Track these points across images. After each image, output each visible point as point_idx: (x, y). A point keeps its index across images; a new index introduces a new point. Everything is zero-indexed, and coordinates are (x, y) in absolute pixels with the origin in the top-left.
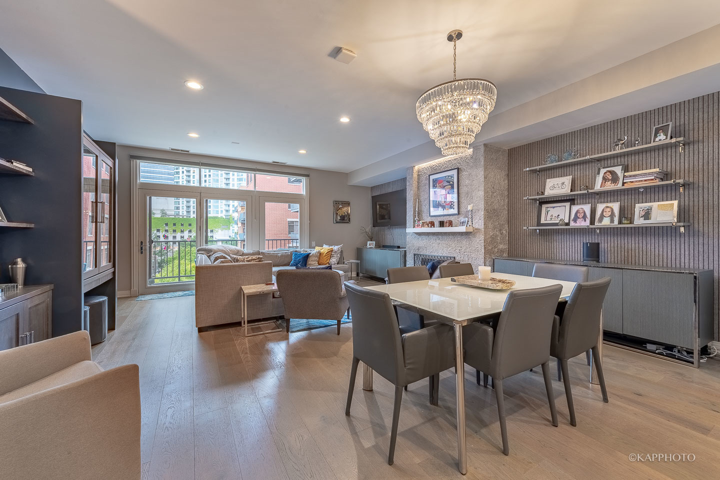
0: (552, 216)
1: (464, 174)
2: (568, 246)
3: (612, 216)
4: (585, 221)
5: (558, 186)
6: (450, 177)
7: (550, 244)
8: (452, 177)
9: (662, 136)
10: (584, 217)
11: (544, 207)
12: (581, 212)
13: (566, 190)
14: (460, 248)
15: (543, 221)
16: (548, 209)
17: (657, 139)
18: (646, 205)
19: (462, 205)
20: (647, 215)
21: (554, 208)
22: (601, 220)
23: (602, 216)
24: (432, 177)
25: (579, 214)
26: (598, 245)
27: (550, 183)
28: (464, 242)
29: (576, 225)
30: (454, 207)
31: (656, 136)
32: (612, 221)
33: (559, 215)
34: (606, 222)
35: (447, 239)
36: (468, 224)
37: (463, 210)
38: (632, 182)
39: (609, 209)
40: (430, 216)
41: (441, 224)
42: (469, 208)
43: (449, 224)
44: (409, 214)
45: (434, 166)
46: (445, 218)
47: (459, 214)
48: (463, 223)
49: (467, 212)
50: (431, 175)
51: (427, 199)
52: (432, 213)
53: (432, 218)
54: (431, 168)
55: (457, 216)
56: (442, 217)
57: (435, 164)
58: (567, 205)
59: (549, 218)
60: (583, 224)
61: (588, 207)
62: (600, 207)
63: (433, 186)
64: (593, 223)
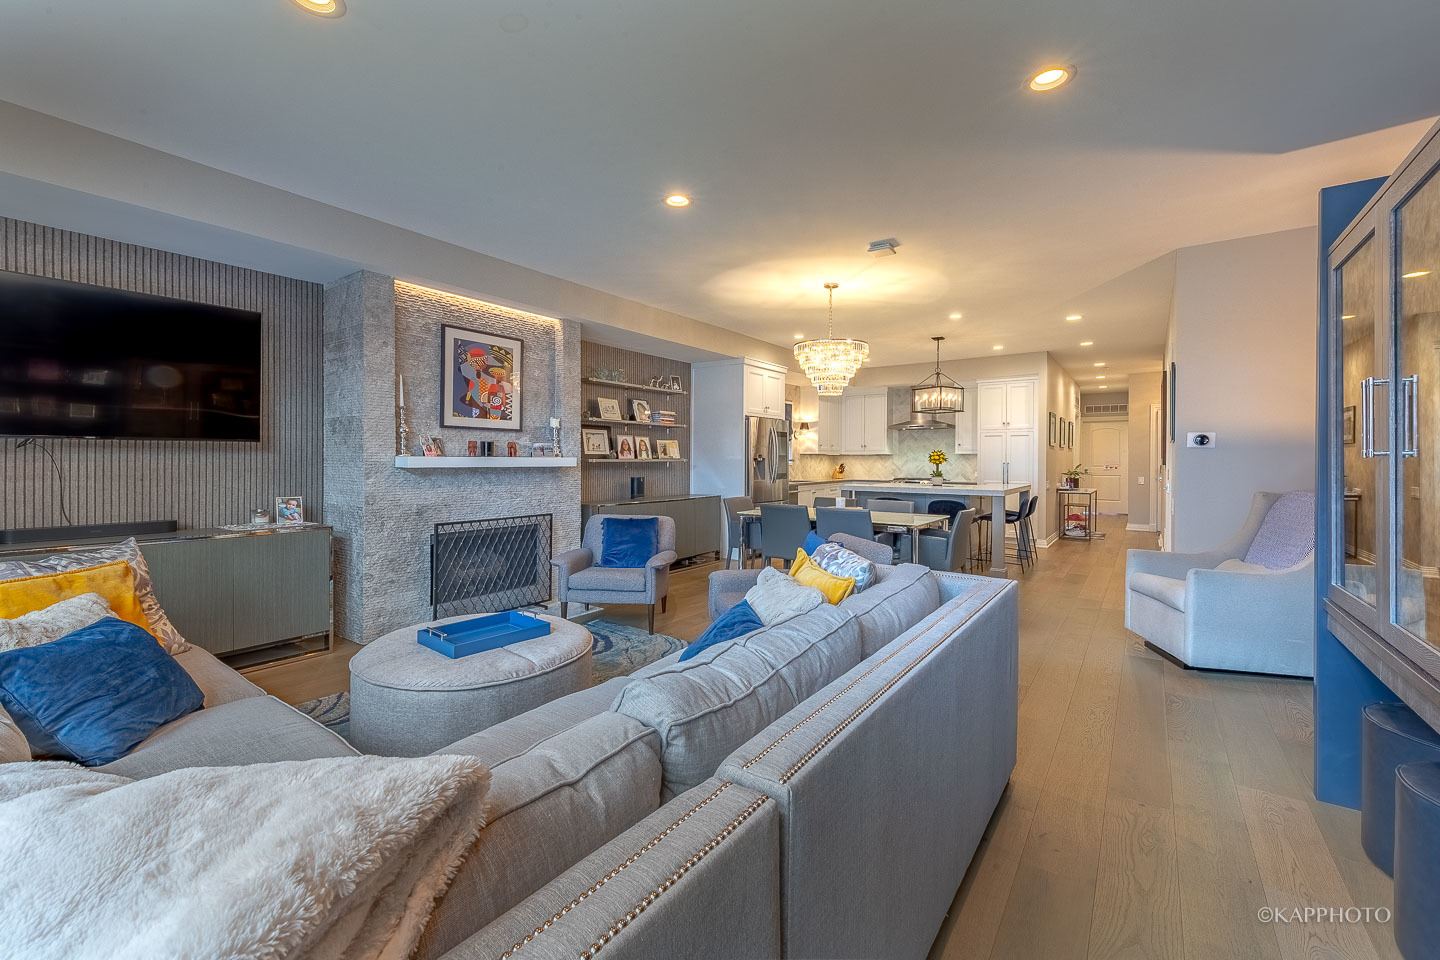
0: (593, 445)
1: (532, 358)
3: (646, 450)
4: (630, 454)
5: (609, 409)
9: (676, 386)
10: (629, 450)
12: (625, 443)
13: (617, 416)
15: (586, 451)
16: (589, 436)
17: (674, 387)
18: (663, 442)
19: (527, 415)
20: (665, 452)
21: (594, 434)
22: (641, 454)
23: (640, 450)
24: (450, 334)
25: (623, 446)
26: (644, 480)
27: (603, 403)
28: (547, 486)
29: (624, 457)
31: (673, 385)
32: (648, 455)
33: (599, 445)
34: (644, 456)
38: (661, 420)
39: (643, 444)
40: (442, 426)
41: (488, 449)
42: (554, 423)
43: (512, 451)
44: (377, 413)
45: (453, 308)
46: (488, 437)
47: (521, 430)
48: (542, 449)
49: (536, 428)
50: (448, 326)
51: (429, 380)
52: (451, 419)
53: (446, 431)
54: (446, 309)
55: (514, 434)
56: (478, 432)
57: (457, 304)
58: (605, 432)
59: (591, 448)
60: (629, 457)
61: (630, 439)
62: (638, 439)
63: (457, 357)
64: (636, 457)
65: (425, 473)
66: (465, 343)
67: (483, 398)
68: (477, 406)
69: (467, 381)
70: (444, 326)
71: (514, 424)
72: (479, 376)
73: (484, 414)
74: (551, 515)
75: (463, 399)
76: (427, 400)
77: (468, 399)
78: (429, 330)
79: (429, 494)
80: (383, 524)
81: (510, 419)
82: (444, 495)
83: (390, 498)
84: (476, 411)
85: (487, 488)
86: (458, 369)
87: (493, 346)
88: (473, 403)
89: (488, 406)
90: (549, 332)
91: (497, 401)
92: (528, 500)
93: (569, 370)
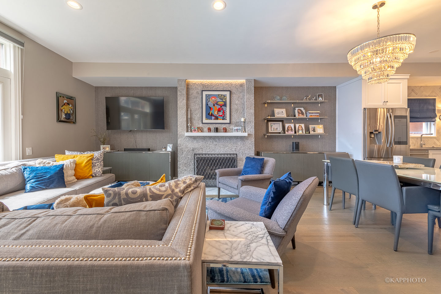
0: (274, 128)
1: (234, 97)
2: (280, 144)
3: (302, 130)
4: (292, 132)
5: (280, 113)
6: (223, 96)
7: (272, 143)
8: (224, 96)
9: (320, 99)
10: (292, 130)
11: (270, 123)
12: (290, 127)
13: (284, 115)
14: (235, 147)
15: (270, 131)
16: (272, 125)
17: (319, 99)
18: (313, 126)
19: (233, 118)
20: (314, 130)
21: (274, 124)
22: (298, 132)
23: (299, 130)
24: (205, 93)
25: (289, 128)
26: (298, 143)
27: (277, 111)
28: (239, 143)
29: (288, 133)
30: (227, 118)
31: (319, 98)
32: (303, 132)
33: (277, 128)
34: (300, 132)
35: (224, 142)
36: (242, 131)
37: (233, 120)
38: (311, 115)
39: (300, 127)
40: (202, 123)
41: (217, 130)
42: (243, 120)
43: (225, 130)
44: (181, 120)
45: (206, 85)
46: (217, 126)
47: (230, 123)
48: (237, 130)
49: (237, 122)
50: (204, 91)
51: (198, 109)
52: (205, 121)
53: (204, 125)
54: (203, 85)
55: (228, 125)
56: (214, 125)
57: (207, 83)
58: (281, 123)
59: (273, 129)
60: (291, 133)
61: (292, 125)
62: (297, 125)
63: (206, 100)
64: (295, 133)
65: (195, 138)
66: (209, 95)
67: (216, 113)
68: (214, 116)
69: (210, 108)
70: (202, 91)
71: (228, 121)
72: (214, 105)
73: (217, 118)
74: (237, 154)
75: (209, 114)
76: (198, 115)
77: (210, 114)
78: (198, 93)
79: (196, 145)
80: (183, 153)
81: (226, 119)
82: (201, 145)
83: (185, 145)
84: (213, 118)
85: (215, 143)
86: (207, 105)
87: (219, 95)
88: (212, 115)
89: (218, 115)
90: (242, 85)
91: (221, 113)
92: (231, 148)
93: (249, 99)
